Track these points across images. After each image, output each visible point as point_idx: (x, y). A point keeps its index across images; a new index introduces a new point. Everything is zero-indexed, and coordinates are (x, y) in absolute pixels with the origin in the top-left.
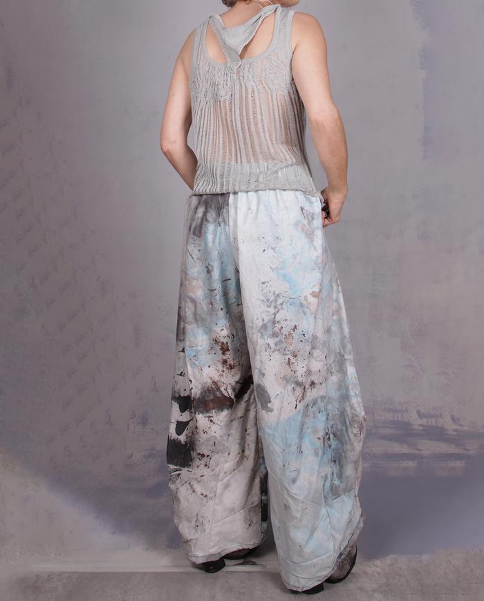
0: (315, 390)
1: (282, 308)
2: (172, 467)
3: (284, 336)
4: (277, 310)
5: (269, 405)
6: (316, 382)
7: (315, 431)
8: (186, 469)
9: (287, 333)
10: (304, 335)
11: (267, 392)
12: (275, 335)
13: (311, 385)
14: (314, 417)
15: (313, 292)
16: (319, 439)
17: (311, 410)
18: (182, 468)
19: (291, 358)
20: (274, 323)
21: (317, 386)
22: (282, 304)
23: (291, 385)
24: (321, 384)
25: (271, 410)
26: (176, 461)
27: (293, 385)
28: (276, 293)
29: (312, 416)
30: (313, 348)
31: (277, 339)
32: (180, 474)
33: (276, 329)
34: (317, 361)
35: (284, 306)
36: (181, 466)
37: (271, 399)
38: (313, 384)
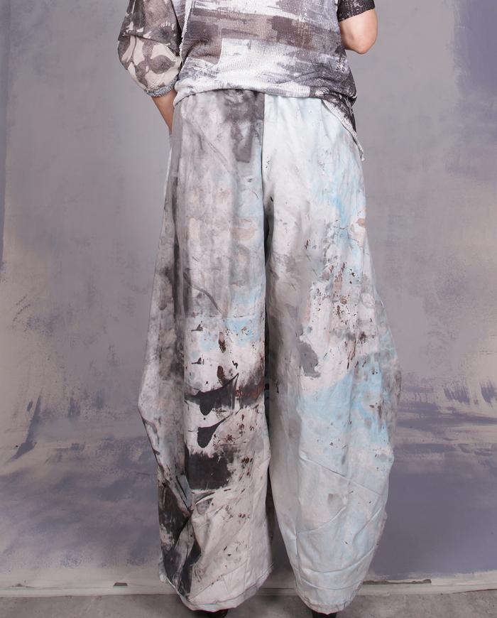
0: (366, 345)
1: (333, 241)
2: (198, 492)
3: (335, 279)
4: (327, 245)
5: (316, 369)
6: (366, 334)
7: (368, 397)
8: (221, 490)
9: (338, 274)
10: (353, 274)
11: (314, 352)
12: (326, 277)
13: (361, 339)
14: (366, 379)
15: (360, 220)
16: (373, 407)
17: (362, 370)
18: (213, 491)
19: (340, 304)
20: (324, 262)
21: (370, 339)
22: (333, 237)
23: (343, 339)
24: (373, 337)
25: (318, 375)
26: (202, 482)
27: (345, 340)
28: (327, 223)
29: (363, 377)
30: (363, 291)
31: (328, 283)
32: (211, 499)
33: (327, 270)
34: (367, 307)
35: (335, 240)
36: (212, 487)
37: (319, 361)
38: (363, 336)
